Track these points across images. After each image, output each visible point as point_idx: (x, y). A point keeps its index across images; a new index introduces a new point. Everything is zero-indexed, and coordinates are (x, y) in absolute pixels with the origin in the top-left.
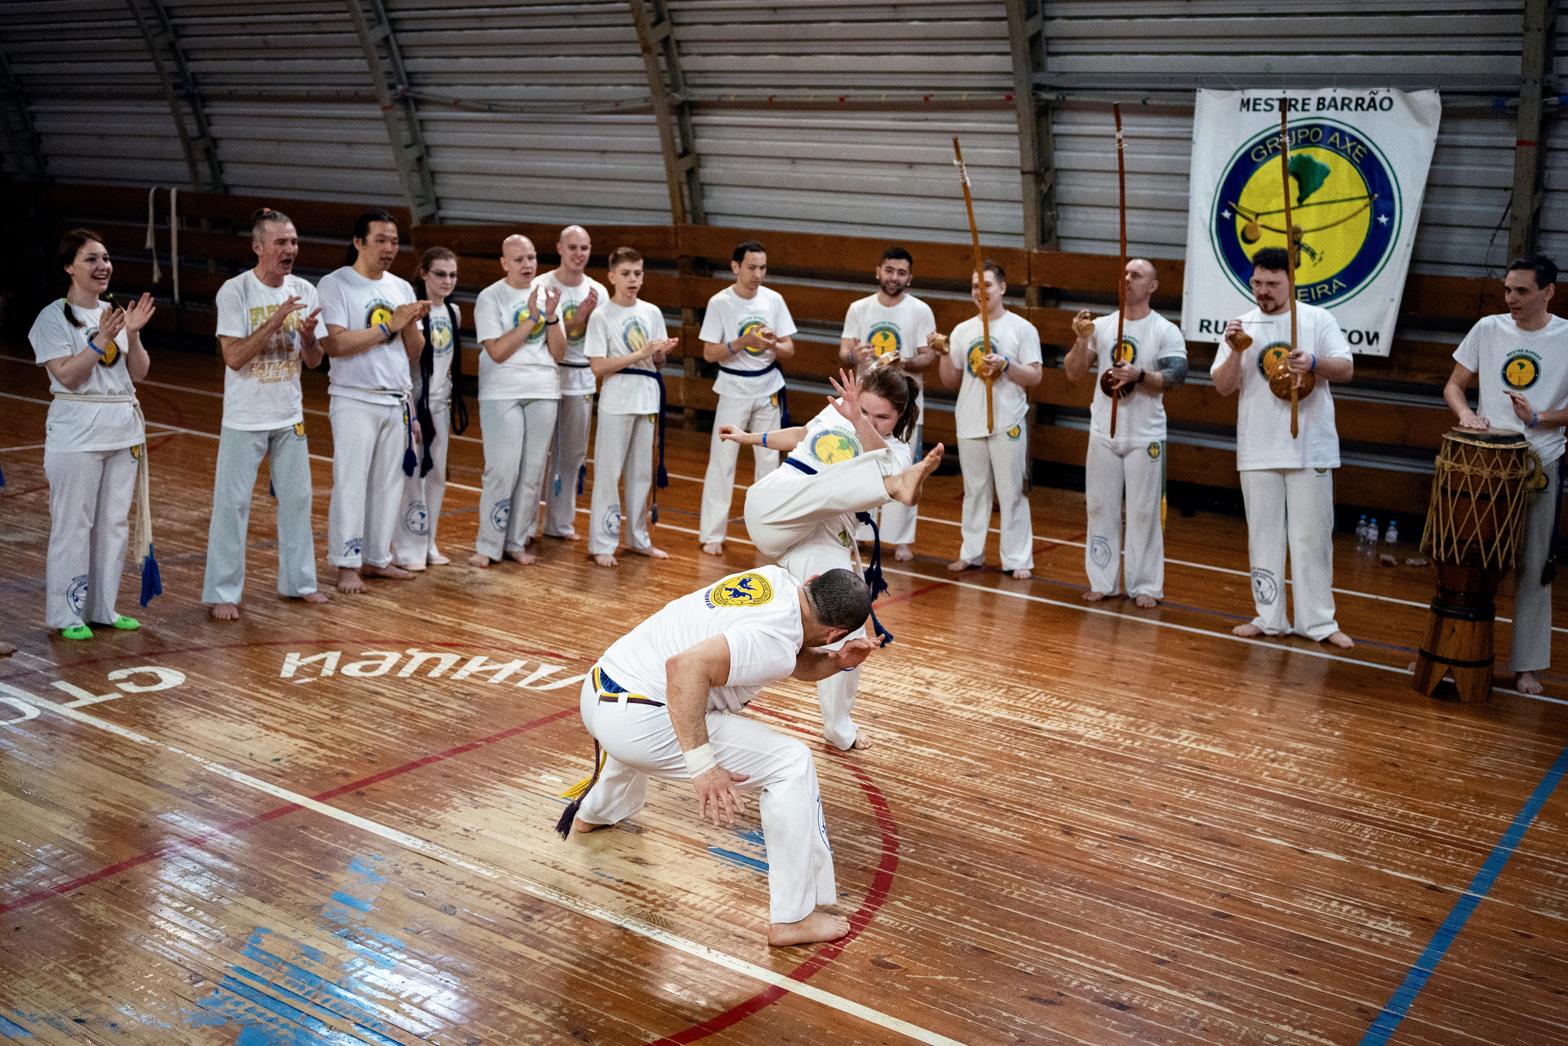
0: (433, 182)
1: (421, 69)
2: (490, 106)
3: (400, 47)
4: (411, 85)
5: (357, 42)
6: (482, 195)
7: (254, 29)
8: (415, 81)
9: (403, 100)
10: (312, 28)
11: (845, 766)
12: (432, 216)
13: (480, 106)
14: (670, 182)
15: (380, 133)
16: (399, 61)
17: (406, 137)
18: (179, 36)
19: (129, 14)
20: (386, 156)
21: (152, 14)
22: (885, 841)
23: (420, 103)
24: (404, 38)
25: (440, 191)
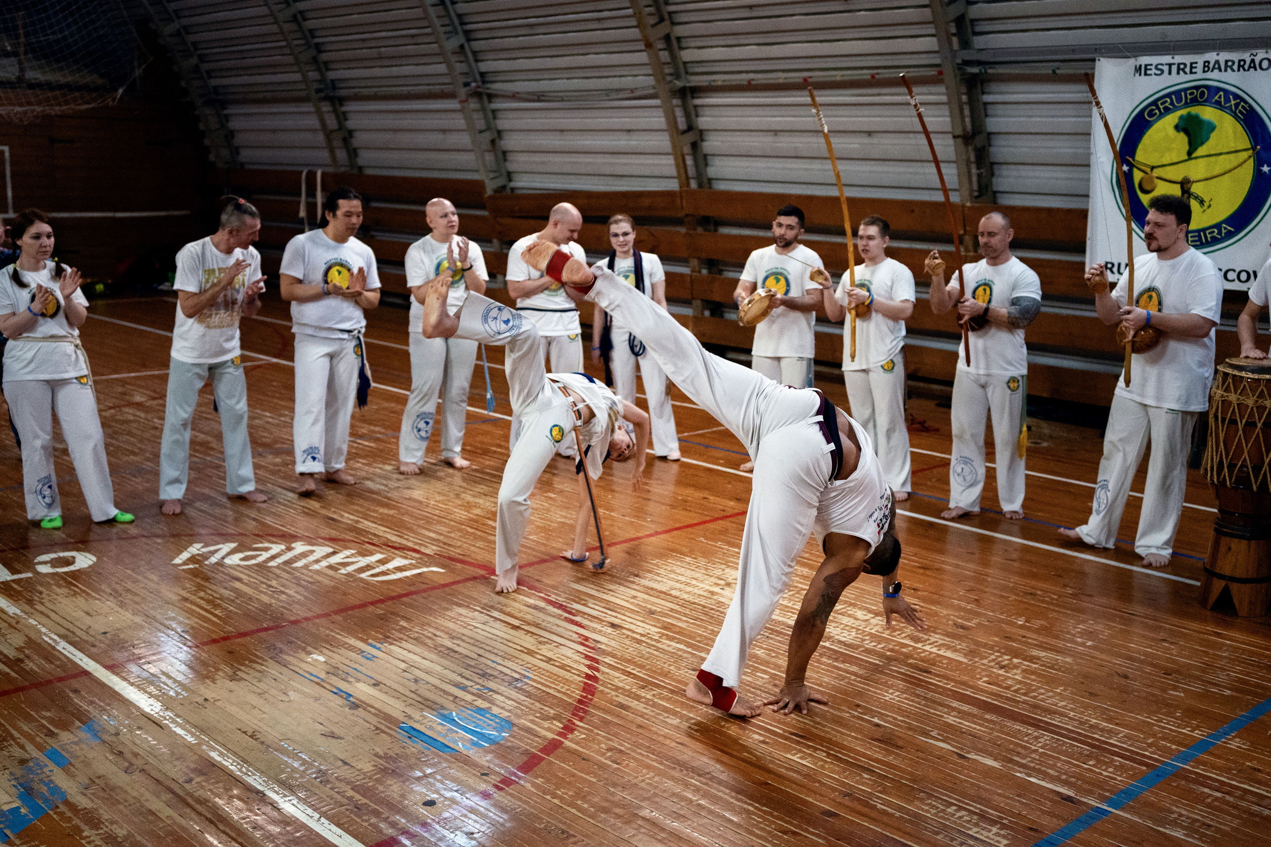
0: (505, 160)
1: (492, 69)
2: (539, 97)
3: (474, 53)
4: (484, 82)
5: (437, 50)
6: (540, 169)
7: (373, 44)
8: (487, 79)
9: (478, 95)
10: (411, 41)
11: (587, 657)
12: (504, 187)
13: (530, 97)
14: (674, 154)
15: (459, 121)
16: (473, 64)
17: (481, 124)
18: (320, 51)
19: (280, 37)
20: (465, 140)
21: (299, 35)
22: (566, 727)
23: (491, 97)
24: (477, 45)
25: (511, 167)
